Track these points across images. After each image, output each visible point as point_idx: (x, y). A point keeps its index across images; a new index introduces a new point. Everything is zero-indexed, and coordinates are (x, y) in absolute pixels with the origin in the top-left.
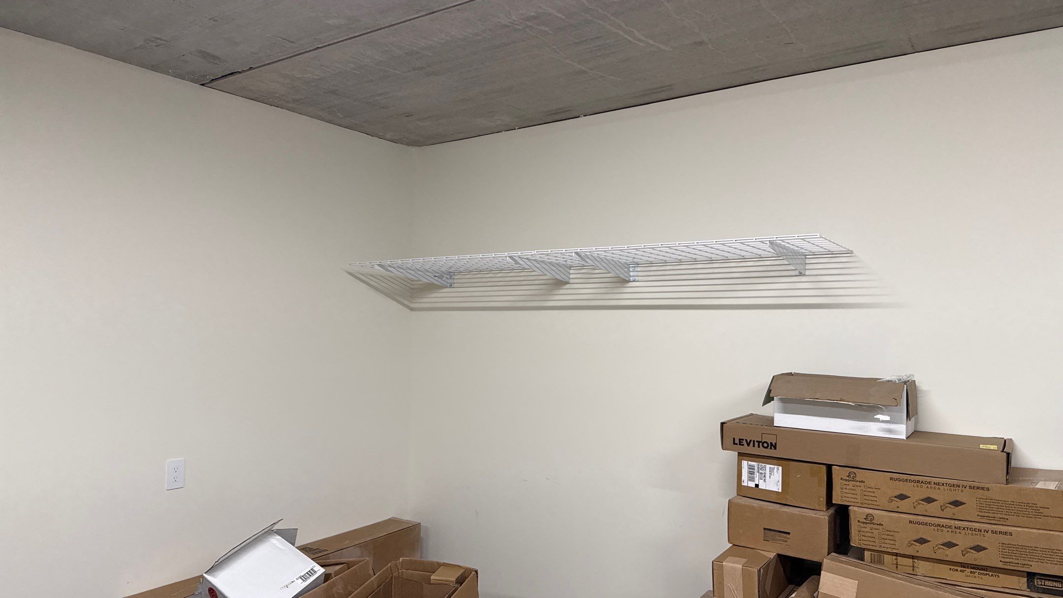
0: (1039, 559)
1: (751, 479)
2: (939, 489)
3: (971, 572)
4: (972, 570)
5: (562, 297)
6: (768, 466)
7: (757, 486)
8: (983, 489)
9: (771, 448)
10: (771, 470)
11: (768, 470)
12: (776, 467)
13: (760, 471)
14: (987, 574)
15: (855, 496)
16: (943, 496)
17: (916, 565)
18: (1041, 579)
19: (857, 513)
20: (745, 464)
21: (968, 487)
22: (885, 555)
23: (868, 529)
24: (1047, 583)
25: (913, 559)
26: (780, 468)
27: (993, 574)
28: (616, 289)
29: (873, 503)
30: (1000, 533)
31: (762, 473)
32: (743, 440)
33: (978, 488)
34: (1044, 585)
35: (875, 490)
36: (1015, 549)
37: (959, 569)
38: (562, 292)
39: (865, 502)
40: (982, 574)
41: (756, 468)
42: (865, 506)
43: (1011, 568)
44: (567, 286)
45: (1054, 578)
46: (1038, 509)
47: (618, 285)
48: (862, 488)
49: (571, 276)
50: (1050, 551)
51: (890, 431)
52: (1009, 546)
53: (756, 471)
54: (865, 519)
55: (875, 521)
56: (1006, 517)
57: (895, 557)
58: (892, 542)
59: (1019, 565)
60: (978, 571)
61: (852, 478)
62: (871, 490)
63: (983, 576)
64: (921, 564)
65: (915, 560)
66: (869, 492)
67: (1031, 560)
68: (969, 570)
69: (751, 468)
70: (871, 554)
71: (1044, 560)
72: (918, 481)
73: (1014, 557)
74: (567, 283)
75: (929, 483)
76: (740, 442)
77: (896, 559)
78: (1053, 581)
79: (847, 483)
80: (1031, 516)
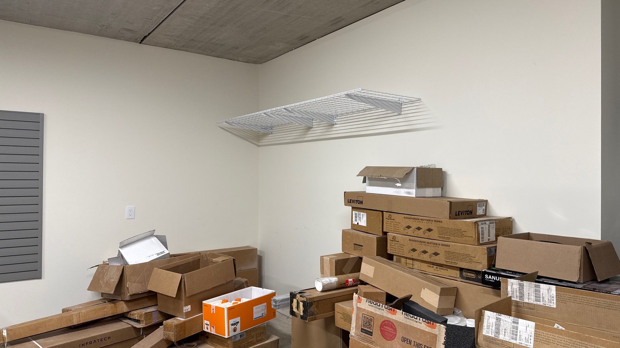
0: (460, 260)
1: (356, 220)
2: (422, 222)
3: (436, 268)
4: (437, 267)
5: (310, 135)
6: (362, 213)
7: (358, 223)
8: (439, 222)
9: (361, 204)
10: (363, 215)
11: (361, 215)
12: (364, 213)
13: (359, 216)
14: (443, 269)
15: (391, 227)
16: (424, 226)
17: (414, 264)
18: (465, 272)
19: (390, 235)
20: (354, 212)
21: (434, 221)
22: (402, 258)
23: (393, 244)
24: (468, 274)
25: (413, 260)
26: (366, 214)
27: (445, 269)
28: (330, 129)
29: (397, 230)
30: (445, 245)
31: (359, 217)
32: (351, 200)
33: (438, 221)
34: (467, 275)
35: (398, 224)
36: (451, 254)
37: (432, 266)
38: (310, 132)
39: (395, 230)
40: (440, 269)
41: (357, 214)
42: (394, 232)
43: (451, 265)
44: (312, 129)
45: (471, 271)
46: (462, 232)
47: (330, 127)
48: (394, 223)
49: (314, 124)
50: (465, 255)
51: (409, 193)
52: (448, 252)
53: (357, 216)
54: (393, 239)
55: (396, 240)
56: (449, 237)
57: (405, 259)
58: (403, 251)
59: (453, 263)
60: (439, 267)
61: (390, 218)
62: (397, 224)
63: (441, 270)
64: (416, 263)
65: (413, 261)
66: (396, 225)
67: (457, 260)
68: (435, 267)
69: (356, 214)
70: (396, 257)
71: (463, 260)
72: (414, 219)
73: (450, 259)
74: (312, 128)
75: (419, 219)
76: (350, 201)
77: (406, 260)
78: (471, 273)
79: (388, 220)
80: (459, 236)
